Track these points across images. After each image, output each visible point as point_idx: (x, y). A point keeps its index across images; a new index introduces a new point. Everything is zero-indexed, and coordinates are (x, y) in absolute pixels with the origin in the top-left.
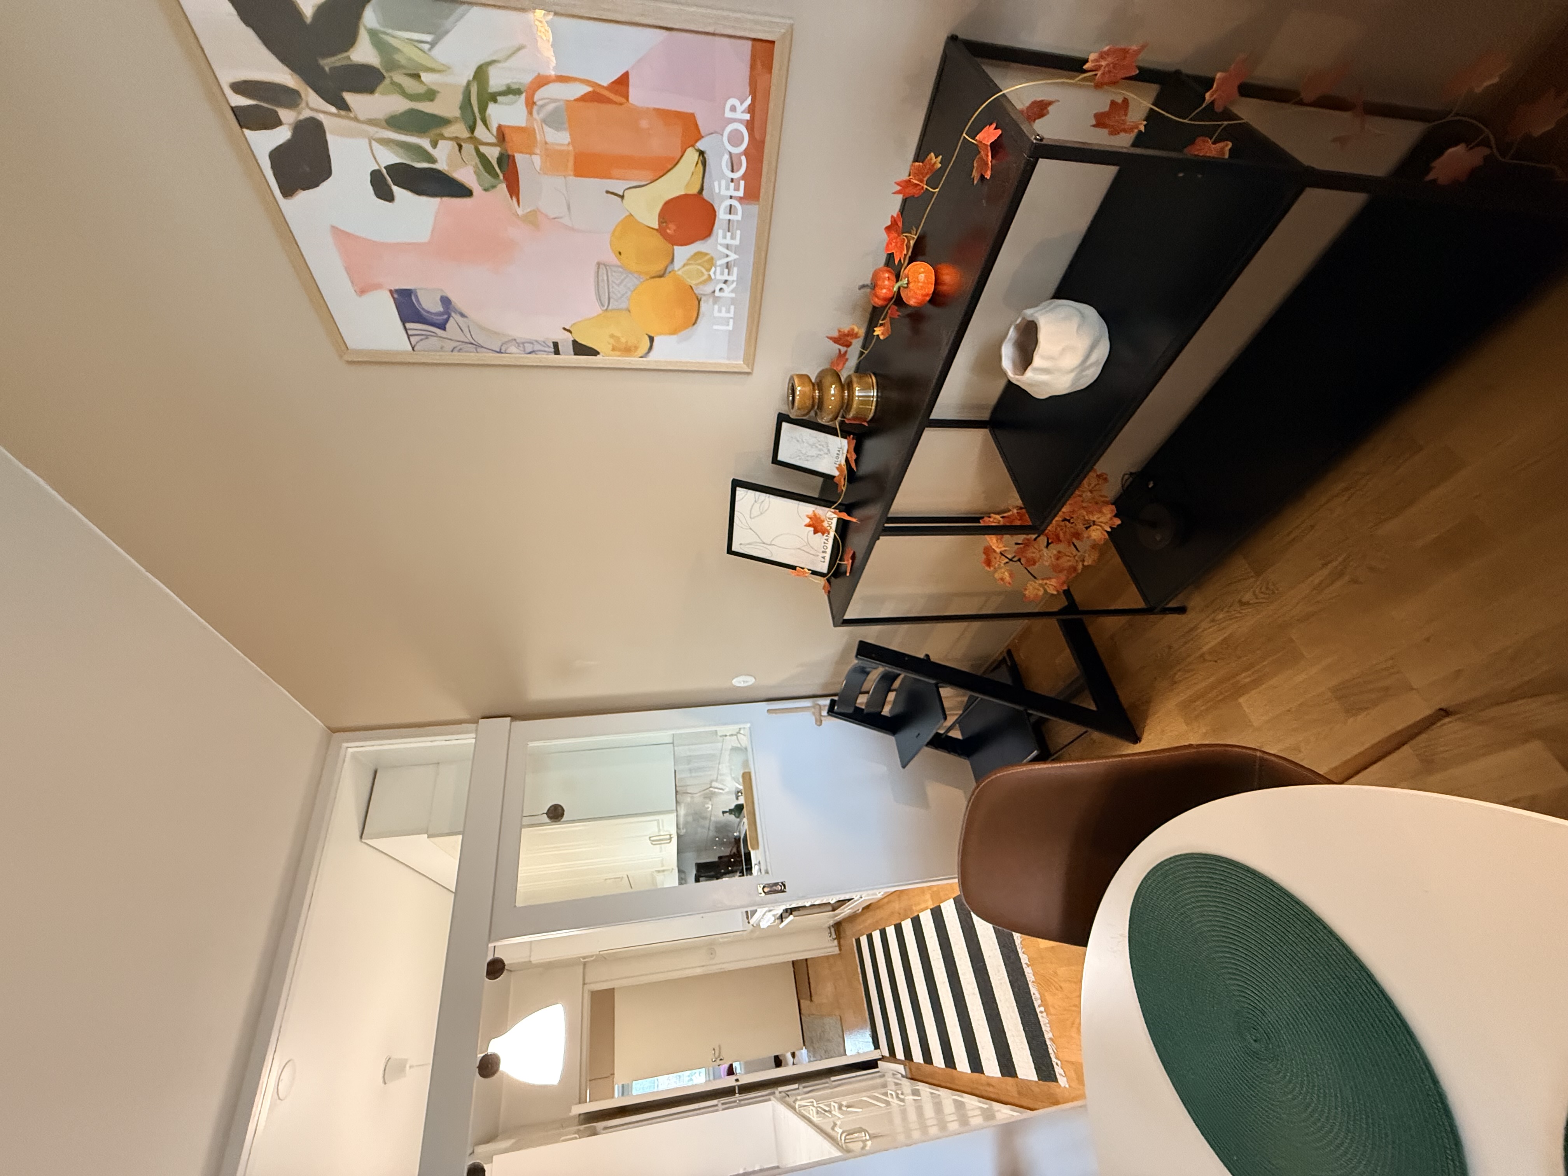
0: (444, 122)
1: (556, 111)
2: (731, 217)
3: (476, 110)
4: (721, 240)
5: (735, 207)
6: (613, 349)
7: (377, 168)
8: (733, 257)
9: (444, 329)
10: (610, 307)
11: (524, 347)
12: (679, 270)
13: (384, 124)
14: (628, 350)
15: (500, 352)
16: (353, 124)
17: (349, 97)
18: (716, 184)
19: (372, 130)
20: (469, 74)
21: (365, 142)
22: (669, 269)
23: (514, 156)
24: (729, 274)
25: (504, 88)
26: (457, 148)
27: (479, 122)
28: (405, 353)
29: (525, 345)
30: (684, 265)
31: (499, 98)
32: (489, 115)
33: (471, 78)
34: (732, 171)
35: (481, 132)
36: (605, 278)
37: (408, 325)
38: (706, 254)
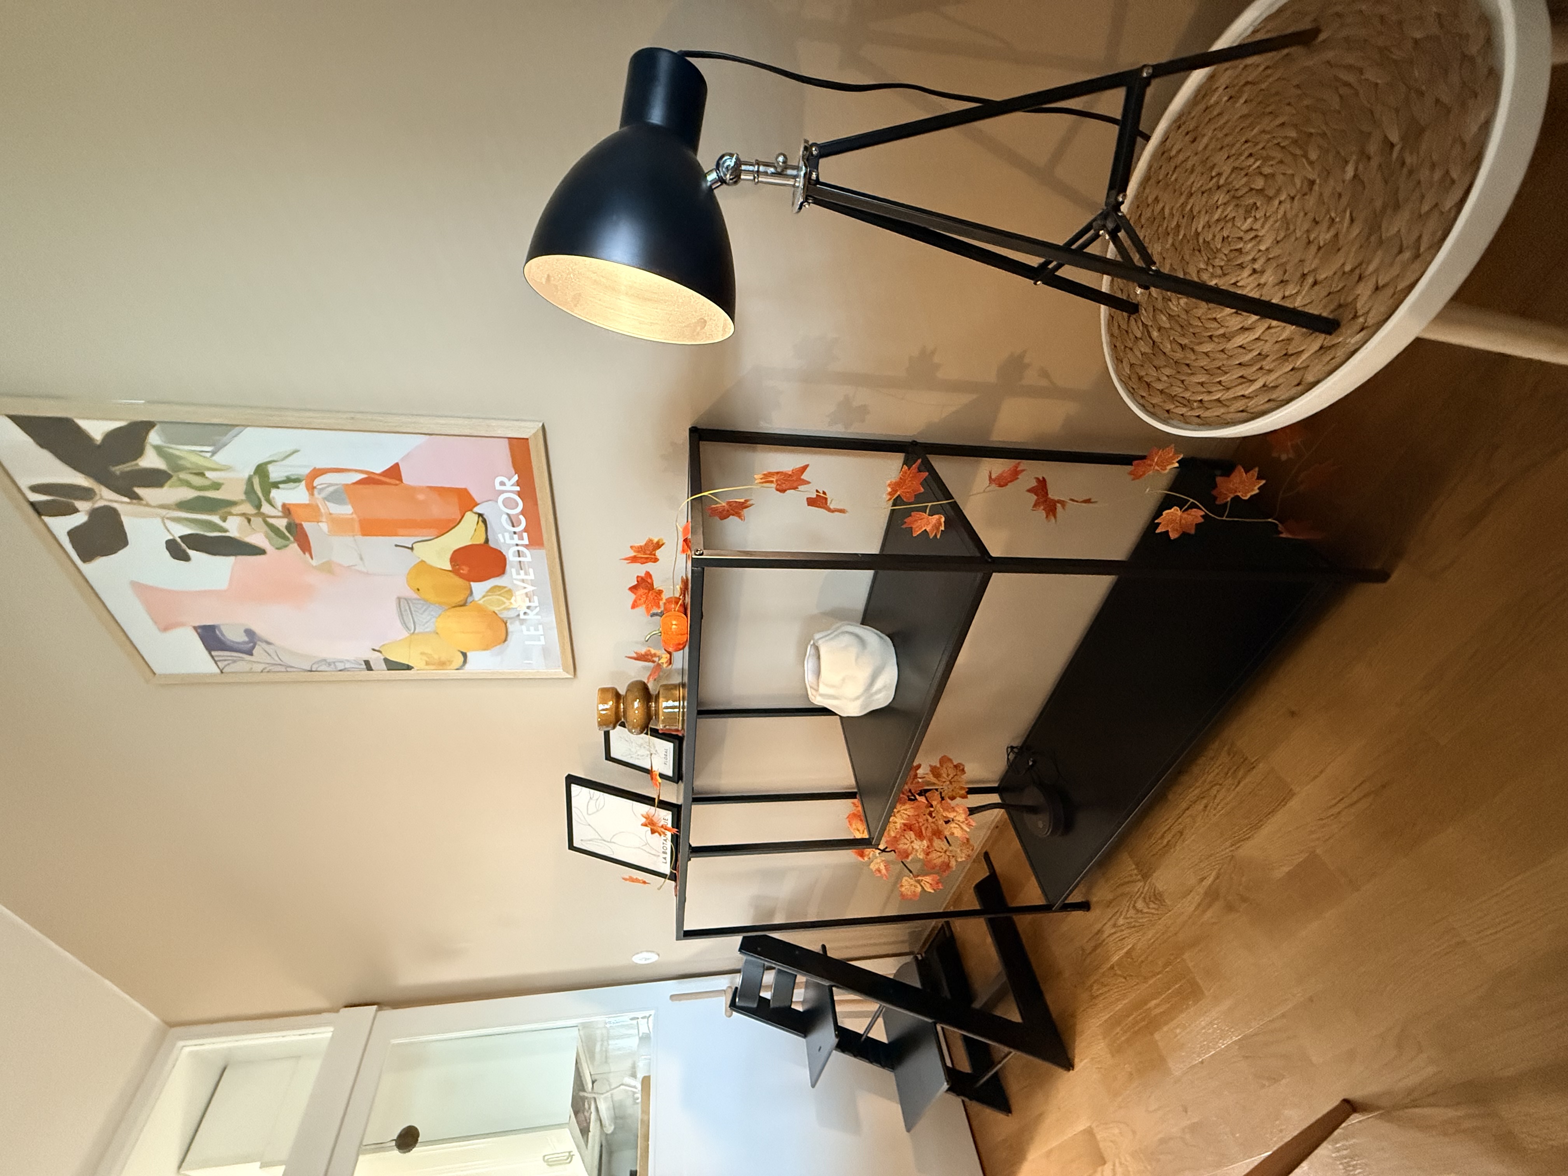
0: (233, 504)
1: (335, 491)
2: (521, 559)
3: (260, 495)
4: (515, 576)
5: (523, 552)
6: (427, 664)
7: (171, 537)
8: (530, 588)
9: (251, 654)
10: (416, 632)
11: (335, 665)
12: (480, 600)
13: (174, 507)
14: (442, 664)
15: (311, 671)
16: (147, 509)
17: (139, 491)
18: (500, 536)
19: (164, 512)
20: (250, 470)
21: (159, 520)
22: (470, 599)
23: (301, 525)
24: (530, 601)
25: (285, 479)
26: (246, 522)
27: (264, 503)
28: (212, 675)
29: (337, 664)
30: (484, 597)
31: (281, 486)
32: (274, 498)
33: (252, 474)
34: (513, 526)
35: (266, 508)
36: (407, 608)
37: (213, 653)
38: (505, 587)
